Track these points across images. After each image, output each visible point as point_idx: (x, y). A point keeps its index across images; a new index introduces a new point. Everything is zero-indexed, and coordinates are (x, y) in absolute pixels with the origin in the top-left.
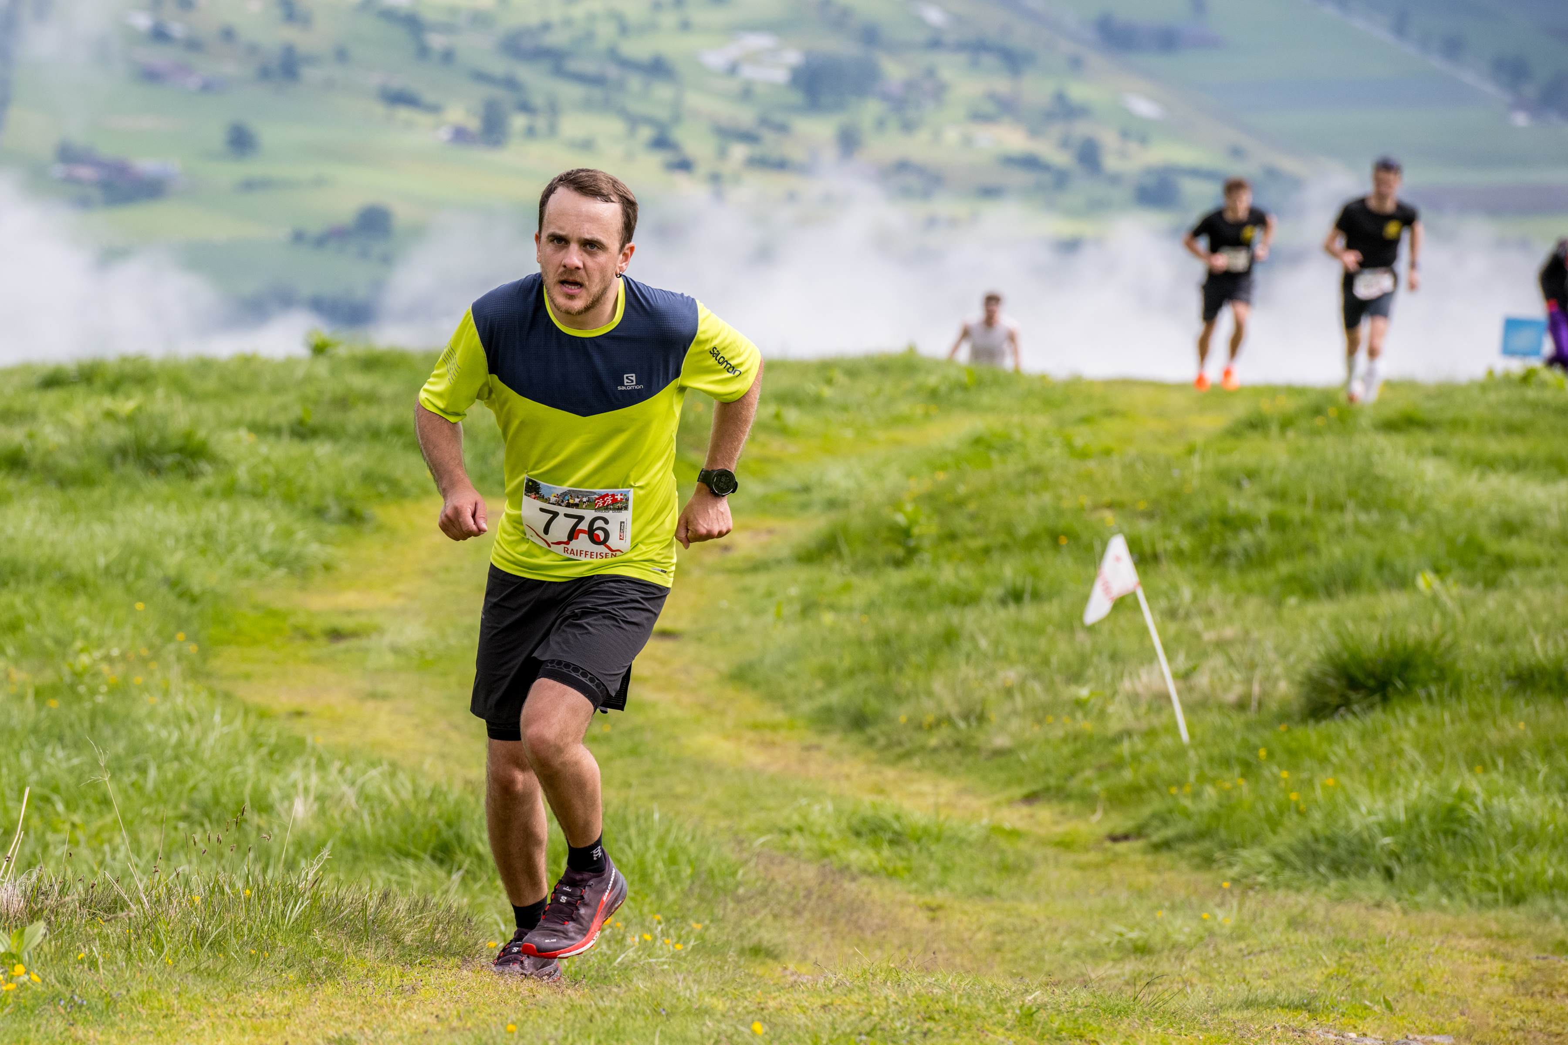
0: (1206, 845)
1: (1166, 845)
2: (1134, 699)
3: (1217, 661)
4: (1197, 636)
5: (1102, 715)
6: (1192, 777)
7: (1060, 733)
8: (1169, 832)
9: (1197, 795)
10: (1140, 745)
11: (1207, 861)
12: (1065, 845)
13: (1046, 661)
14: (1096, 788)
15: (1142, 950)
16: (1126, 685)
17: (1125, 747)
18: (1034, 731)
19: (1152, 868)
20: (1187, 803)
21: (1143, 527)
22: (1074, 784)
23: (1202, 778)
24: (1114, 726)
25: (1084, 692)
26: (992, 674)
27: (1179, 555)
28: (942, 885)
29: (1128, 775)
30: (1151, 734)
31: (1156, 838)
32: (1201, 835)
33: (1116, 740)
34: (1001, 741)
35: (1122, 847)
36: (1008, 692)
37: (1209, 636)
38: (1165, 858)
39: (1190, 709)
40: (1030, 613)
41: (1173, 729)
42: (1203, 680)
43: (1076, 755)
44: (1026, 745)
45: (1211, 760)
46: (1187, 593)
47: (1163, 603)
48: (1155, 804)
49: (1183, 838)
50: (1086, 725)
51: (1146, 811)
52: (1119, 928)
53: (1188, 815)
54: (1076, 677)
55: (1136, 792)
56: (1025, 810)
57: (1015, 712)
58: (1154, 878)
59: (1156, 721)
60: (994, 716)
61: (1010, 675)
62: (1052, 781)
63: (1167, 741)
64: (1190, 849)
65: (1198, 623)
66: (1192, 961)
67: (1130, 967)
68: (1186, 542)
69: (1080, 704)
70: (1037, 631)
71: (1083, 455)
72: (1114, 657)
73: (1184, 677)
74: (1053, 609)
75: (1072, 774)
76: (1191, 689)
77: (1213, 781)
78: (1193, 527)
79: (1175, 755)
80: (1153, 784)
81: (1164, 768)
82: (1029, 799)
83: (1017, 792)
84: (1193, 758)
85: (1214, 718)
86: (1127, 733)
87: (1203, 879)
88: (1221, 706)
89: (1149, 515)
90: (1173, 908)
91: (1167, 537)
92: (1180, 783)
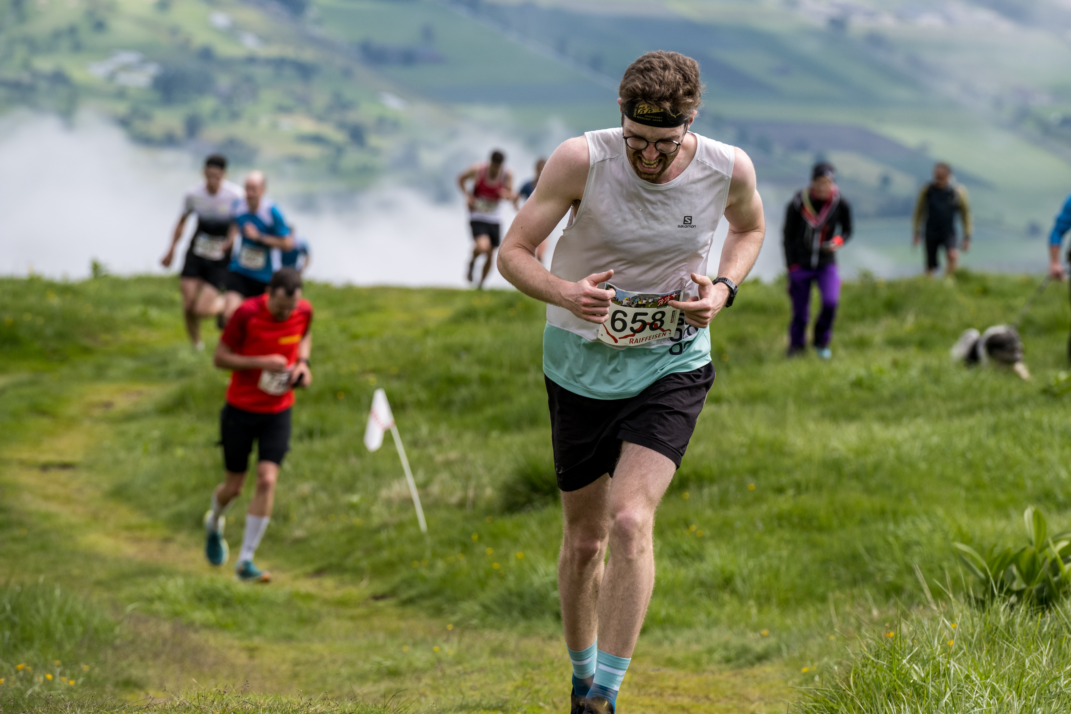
0: (438, 600)
1: (410, 602)
2: (389, 503)
3: (445, 476)
4: (431, 458)
5: (368, 514)
6: (428, 554)
7: (338, 526)
8: (412, 593)
9: (431, 567)
10: (393, 534)
11: (438, 612)
12: (342, 603)
13: (329, 478)
14: (364, 564)
15: (394, 673)
16: (384, 493)
17: (383, 536)
18: (321, 526)
19: (401, 617)
20: (424, 572)
21: (396, 385)
22: (349, 562)
23: (435, 555)
24: (376, 521)
25: (355, 498)
26: (292, 488)
27: (419, 404)
28: (259, 632)
29: (385, 555)
30: (400, 526)
31: (404, 596)
32: (434, 593)
33: (378, 530)
34: (299, 533)
35: (381, 604)
36: (304, 500)
37: (439, 458)
38: (410, 610)
39: (427, 508)
40: (318, 445)
41: (415, 521)
42: (435, 489)
43: (350, 542)
44: (316, 535)
45: (441, 542)
46: (424, 430)
47: (408, 437)
48: (403, 573)
49: (422, 596)
50: (357, 521)
51: (397, 578)
52: (377, 658)
53: (424, 580)
54: (350, 488)
55: (391, 566)
56: (316, 581)
57: (308, 513)
58: (403, 624)
59: (405, 517)
60: (295, 516)
61: (305, 488)
62: (334, 560)
63: (411, 531)
64: (427, 603)
65: (432, 450)
66: (426, 680)
67: (384, 685)
68: (423, 396)
69: (353, 507)
70: (324, 457)
71: (355, 337)
72: (377, 474)
73: (423, 487)
74: (334, 442)
75: (347, 555)
76: (429, 494)
77: (442, 556)
78: (428, 385)
79: (418, 539)
80: (402, 560)
81: (409, 549)
82: (319, 572)
83: (310, 568)
84: (429, 541)
85: (443, 514)
86: (384, 526)
87: (436, 623)
88: (448, 507)
89: (399, 377)
90: (415, 644)
91: (411, 392)
92: (420, 558)
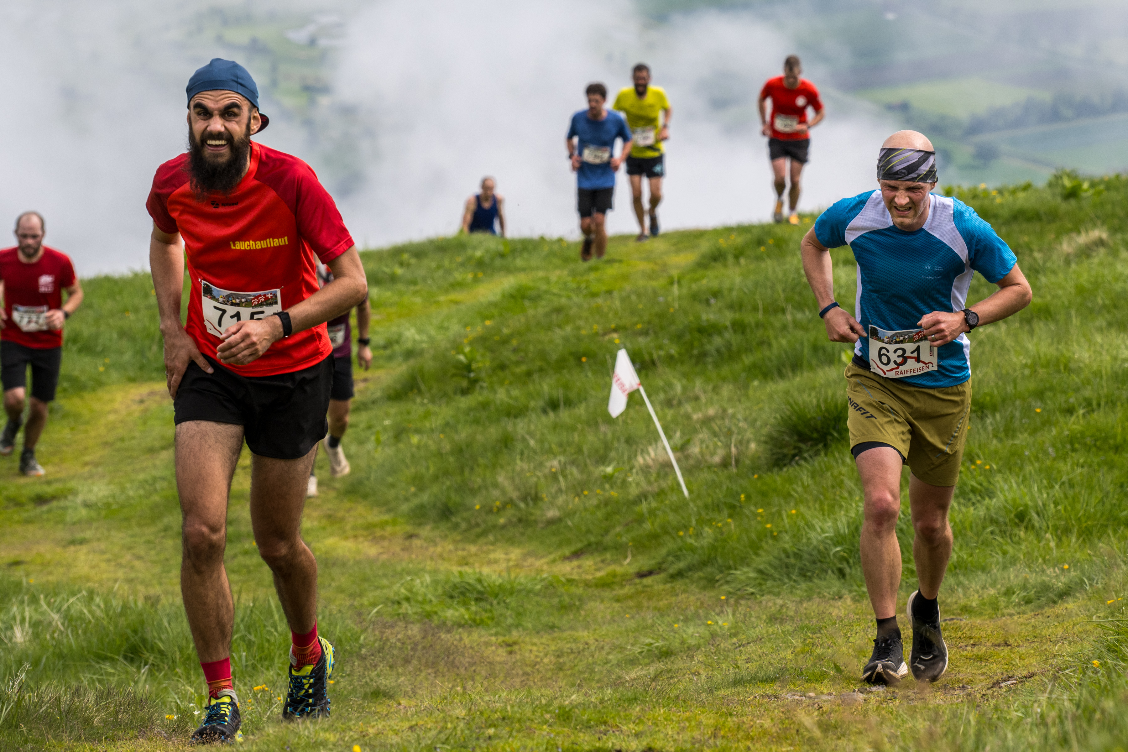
0: (709, 570)
1: (680, 574)
2: (645, 470)
3: (704, 435)
4: (688, 417)
5: (624, 484)
6: (694, 521)
7: (595, 502)
8: (682, 565)
9: (698, 535)
10: (654, 504)
11: (711, 582)
12: (605, 584)
13: (579, 450)
14: (625, 539)
15: (667, 653)
16: (640, 460)
17: (644, 507)
18: (575, 503)
19: (672, 593)
20: (692, 541)
21: (642, 341)
22: (608, 539)
23: (701, 522)
24: (634, 491)
25: (609, 470)
26: (541, 465)
27: (670, 360)
28: (517, 626)
29: (648, 526)
30: (661, 494)
31: (672, 570)
32: (704, 563)
33: (637, 501)
34: (552, 513)
35: (648, 581)
36: (554, 477)
37: (697, 416)
38: (679, 585)
39: (687, 472)
40: (564, 415)
41: (677, 489)
42: (695, 450)
43: (608, 517)
44: (571, 514)
45: (706, 507)
46: (678, 387)
48: (670, 545)
49: (690, 568)
50: (613, 493)
51: (663, 551)
52: (648, 640)
53: (693, 550)
54: (603, 460)
55: (654, 538)
56: (575, 563)
57: (560, 490)
58: (673, 600)
59: (666, 483)
60: (545, 496)
61: (554, 464)
62: (592, 538)
63: (673, 498)
64: (697, 575)
65: (688, 408)
66: (699, 657)
67: (655, 667)
68: (674, 350)
69: (608, 478)
70: (572, 429)
72: (629, 441)
73: (681, 449)
74: (581, 410)
75: (607, 532)
76: (687, 457)
77: (709, 522)
78: (678, 337)
79: (682, 506)
80: (665, 530)
81: (672, 518)
82: (577, 554)
83: (567, 551)
84: (693, 507)
85: (706, 476)
86: (644, 496)
87: (708, 595)
88: (710, 467)
89: (645, 333)
90: (686, 620)
91: (660, 347)
92: (686, 527)
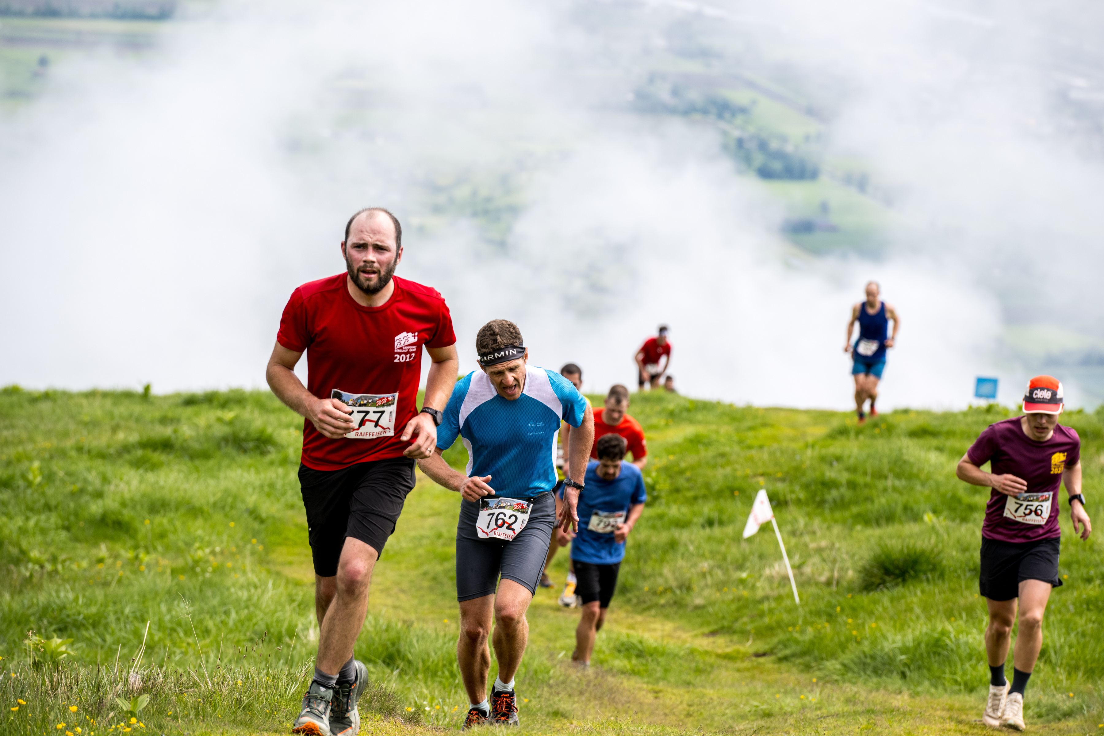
0: (807, 658)
1: (785, 659)
2: (770, 579)
3: (816, 559)
4: (806, 545)
5: (753, 587)
6: (800, 622)
7: (730, 597)
8: (788, 652)
9: (803, 632)
10: (773, 605)
11: (807, 668)
12: (731, 658)
13: (724, 558)
14: (749, 627)
15: (768, 715)
16: (767, 572)
17: (765, 606)
18: (716, 596)
19: (778, 671)
20: (797, 635)
21: (780, 486)
22: (737, 626)
23: (806, 623)
24: (760, 594)
25: (744, 575)
26: (695, 565)
27: (799, 502)
28: (664, 679)
29: (767, 620)
30: (779, 598)
31: (781, 654)
32: (804, 653)
33: (761, 601)
34: (699, 601)
35: (762, 660)
36: (704, 575)
37: (812, 545)
38: (784, 666)
39: (801, 585)
40: (717, 531)
41: (791, 596)
42: (808, 570)
43: (739, 610)
44: (713, 603)
45: (811, 612)
46: (802, 522)
47: (789, 527)
48: (781, 636)
49: (794, 655)
50: (745, 593)
51: (776, 640)
52: (756, 703)
53: (797, 642)
54: (740, 567)
55: (770, 630)
56: (711, 639)
57: (707, 585)
58: (778, 677)
59: (783, 591)
60: (695, 588)
61: (705, 565)
62: (726, 624)
63: (788, 602)
64: (798, 661)
65: (807, 538)
66: (791, 721)
68: (802, 495)
69: (742, 581)
70: (721, 542)
71: (749, 447)
72: (761, 556)
73: (798, 568)
74: (729, 530)
75: (737, 620)
76: (802, 574)
77: (812, 624)
78: (806, 487)
79: (791, 610)
80: (780, 625)
81: (786, 617)
82: (713, 633)
83: (706, 630)
84: (801, 611)
85: (813, 590)
86: (767, 598)
87: (804, 677)
88: (817, 584)
89: (783, 480)
90: (786, 693)
91: (793, 492)
92: (794, 625)
